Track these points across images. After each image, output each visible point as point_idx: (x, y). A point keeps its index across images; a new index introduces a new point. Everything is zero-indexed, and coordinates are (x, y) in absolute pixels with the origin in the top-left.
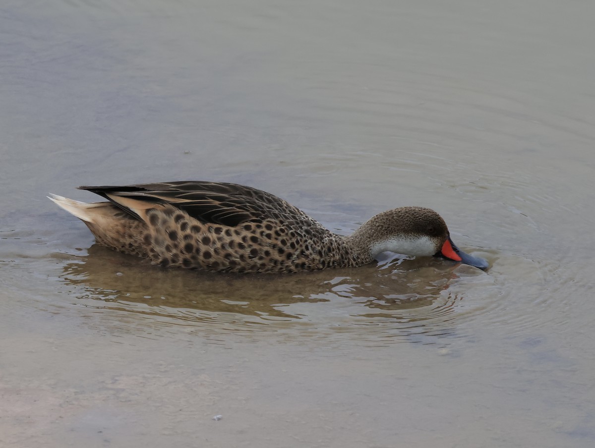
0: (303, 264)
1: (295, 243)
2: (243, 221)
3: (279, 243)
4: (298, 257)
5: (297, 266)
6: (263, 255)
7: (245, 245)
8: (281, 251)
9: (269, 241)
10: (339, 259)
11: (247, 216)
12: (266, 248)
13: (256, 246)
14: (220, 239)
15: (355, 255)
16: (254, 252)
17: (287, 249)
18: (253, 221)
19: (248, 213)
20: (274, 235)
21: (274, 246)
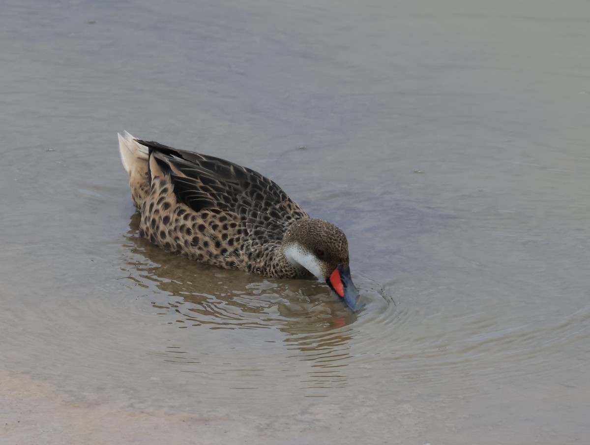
0: (232, 263)
1: (234, 240)
2: (204, 208)
3: (220, 236)
4: (230, 255)
5: (227, 263)
6: (202, 246)
7: (192, 231)
8: (218, 245)
9: (212, 231)
10: (263, 267)
11: (212, 204)
12: (207, 239)
13: (200, 235)
14: (177, 220)
15: (276, 262)
16: (196, 240)
17: (224, 244)
18: (214, 211)
19: (216, 202)
20: (220, 228)
21: (214, 238)
